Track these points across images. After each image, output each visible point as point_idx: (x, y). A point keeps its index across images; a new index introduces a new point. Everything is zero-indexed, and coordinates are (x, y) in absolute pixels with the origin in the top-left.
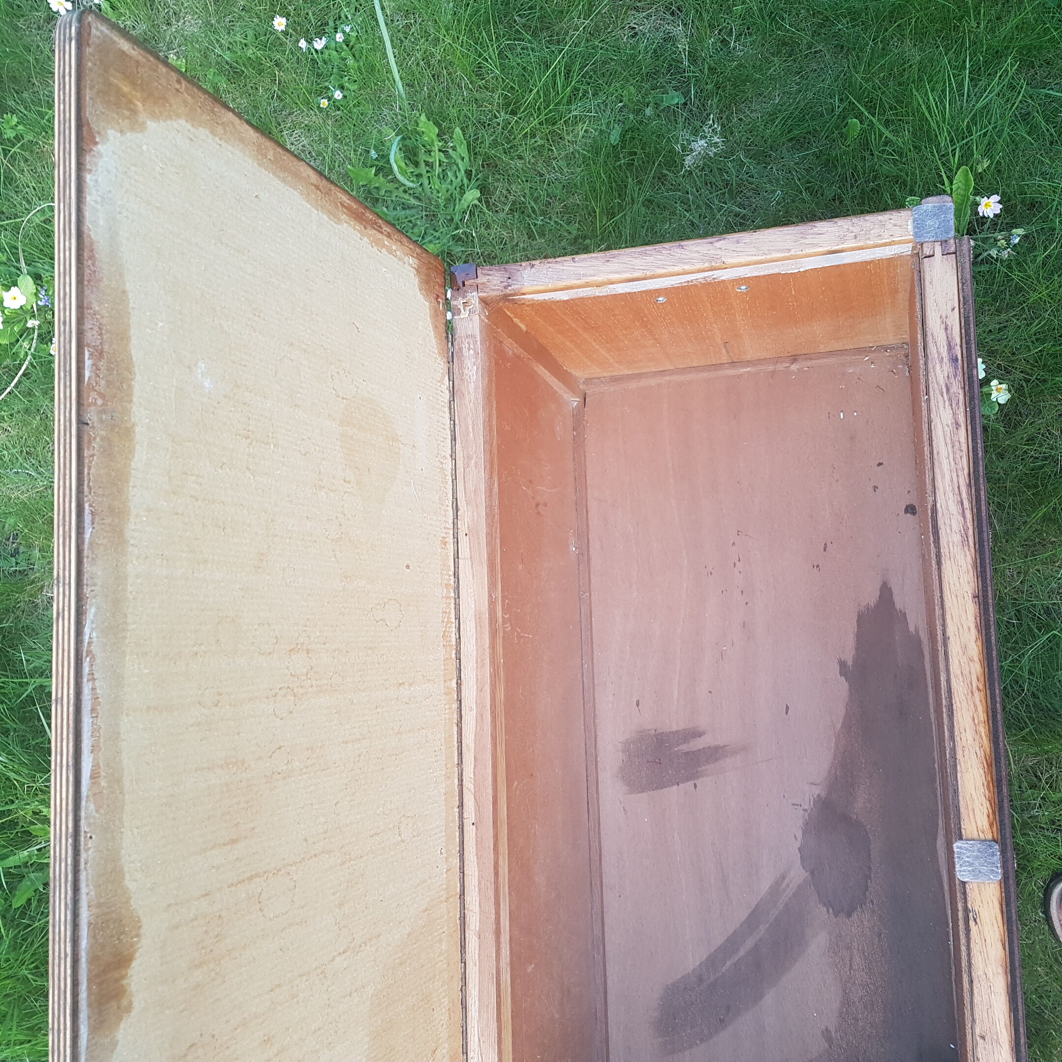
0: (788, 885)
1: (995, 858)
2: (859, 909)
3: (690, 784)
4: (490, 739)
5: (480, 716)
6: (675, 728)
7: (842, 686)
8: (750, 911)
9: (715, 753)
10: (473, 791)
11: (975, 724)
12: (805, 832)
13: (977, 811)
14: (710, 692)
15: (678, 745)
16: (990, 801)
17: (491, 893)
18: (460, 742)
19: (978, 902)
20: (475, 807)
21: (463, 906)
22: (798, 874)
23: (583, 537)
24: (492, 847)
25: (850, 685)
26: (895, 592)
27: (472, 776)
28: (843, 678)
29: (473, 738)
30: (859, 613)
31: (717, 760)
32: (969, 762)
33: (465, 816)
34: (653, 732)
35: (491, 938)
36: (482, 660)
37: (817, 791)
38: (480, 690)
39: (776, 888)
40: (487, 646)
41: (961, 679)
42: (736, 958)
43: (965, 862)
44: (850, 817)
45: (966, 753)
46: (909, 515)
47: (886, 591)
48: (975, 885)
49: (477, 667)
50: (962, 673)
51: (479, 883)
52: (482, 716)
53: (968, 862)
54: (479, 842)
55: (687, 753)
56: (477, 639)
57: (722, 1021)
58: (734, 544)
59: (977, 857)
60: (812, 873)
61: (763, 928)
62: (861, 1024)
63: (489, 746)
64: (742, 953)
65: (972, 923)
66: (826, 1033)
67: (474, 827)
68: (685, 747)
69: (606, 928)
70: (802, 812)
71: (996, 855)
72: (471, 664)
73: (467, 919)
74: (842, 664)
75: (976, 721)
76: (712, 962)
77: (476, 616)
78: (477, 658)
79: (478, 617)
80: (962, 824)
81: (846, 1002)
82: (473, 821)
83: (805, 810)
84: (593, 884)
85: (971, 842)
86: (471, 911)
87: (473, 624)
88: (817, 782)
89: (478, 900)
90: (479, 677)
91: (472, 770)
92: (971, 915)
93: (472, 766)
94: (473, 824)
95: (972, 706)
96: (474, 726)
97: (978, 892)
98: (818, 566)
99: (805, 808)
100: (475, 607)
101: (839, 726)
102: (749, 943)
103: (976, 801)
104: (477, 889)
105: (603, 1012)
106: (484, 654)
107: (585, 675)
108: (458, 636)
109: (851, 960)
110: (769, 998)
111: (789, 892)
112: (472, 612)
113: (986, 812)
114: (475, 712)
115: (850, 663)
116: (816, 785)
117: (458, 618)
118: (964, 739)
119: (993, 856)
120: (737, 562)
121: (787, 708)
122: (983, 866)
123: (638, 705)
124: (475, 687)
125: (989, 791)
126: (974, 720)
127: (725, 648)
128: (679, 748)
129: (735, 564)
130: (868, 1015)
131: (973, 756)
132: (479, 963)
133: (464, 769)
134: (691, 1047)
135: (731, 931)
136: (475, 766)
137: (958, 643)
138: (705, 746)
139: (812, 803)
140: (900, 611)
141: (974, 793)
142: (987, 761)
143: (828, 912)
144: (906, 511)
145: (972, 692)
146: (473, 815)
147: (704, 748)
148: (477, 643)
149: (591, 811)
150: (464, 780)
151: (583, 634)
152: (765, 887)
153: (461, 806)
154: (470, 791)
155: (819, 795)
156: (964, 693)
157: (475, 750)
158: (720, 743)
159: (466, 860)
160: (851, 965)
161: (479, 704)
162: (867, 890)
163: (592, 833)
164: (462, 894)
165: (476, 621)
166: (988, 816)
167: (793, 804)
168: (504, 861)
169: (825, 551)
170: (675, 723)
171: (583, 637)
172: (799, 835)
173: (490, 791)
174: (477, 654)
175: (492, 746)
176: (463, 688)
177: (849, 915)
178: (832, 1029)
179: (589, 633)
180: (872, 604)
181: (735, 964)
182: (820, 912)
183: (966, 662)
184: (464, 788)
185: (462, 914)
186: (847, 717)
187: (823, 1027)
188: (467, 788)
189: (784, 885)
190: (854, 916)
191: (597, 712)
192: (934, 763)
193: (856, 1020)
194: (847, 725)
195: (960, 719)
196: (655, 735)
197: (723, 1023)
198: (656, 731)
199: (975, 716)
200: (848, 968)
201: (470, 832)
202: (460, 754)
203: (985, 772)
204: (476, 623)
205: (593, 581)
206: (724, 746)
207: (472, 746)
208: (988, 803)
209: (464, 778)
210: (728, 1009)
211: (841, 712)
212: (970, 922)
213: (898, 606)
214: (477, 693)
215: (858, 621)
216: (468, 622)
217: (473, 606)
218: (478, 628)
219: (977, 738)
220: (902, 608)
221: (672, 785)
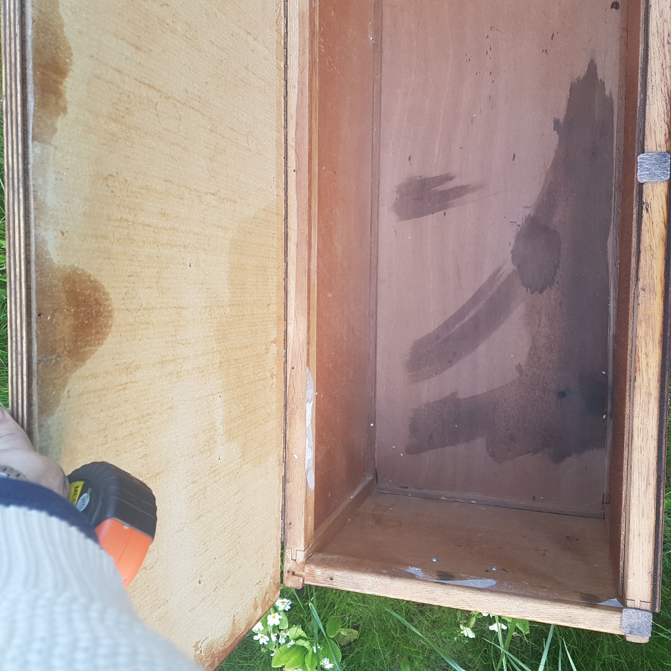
0: (502, 275)
1: (667, 163)
2: (548, 288)
3: (442, 212)
4: (307, 109)
5: (301, 92)
6: (434, 175)
7: (554, 138)
8: (474, 293)
9: (461, 191)
10: (294, 147)
11: (663, 68)
12: (517, 240)
13: (658, 133)
14: (461, 148)
15: (436, 186)
16: (667, 124)
17: (306, 217)
18: (286, 111)
19: (651, 196)
20: (296, 159)
21: (286, 227)
22: (509, 267)
23: (378, 32)
24: (307, 186)
25: (560, 137)
26: (599, 67)
27: (294, 136)
28: (556, 132)
29: (295, 109)
30: (572, 84)
31: (461, 195)
32: (656, 97)
33: (289, 165)
34: (418, 178)
35: (305, 247)
36: (303, 49)
37: (528, 212)
38: (301, 72)
39: (493, 278)
40: (307, 37)
41: (656, 36)
42: (462, 323)
43: (645, 168)
44: (549, 228)
45: (655, 90)
46: (613, 9)
47: (592, 67)
48: (650, 185)
49: (299, 54)
50: (658, 31)
51: (298, 211)
52: (302, 91)
53: (647, 168)
54: (298, 183)
55: (441, 192)
56: (299, 33)
57: (450, 361)
58: (487, 37)
59: (654, 164)
60: (519, 266)
61: (482, 304)
62: (542, 360)
63: (307, 114)
64: (466, 319)
65: (644, 212)
66: (519, 368)
67: (295, 173)
68: (440, 188)
69: (378, 307)
70: (516, 227)
71: (668, 162)
72: (295, 53)
73: (289, 235)
74: (556, 122)
75: (664, 67)
76: (446, 325)
77: (299, 16)
78: (300, 48)
79: (301, 16)
80: (645, 142)
81: (534, 348)
82: (294, 168)
83: (519, 226)
84: (372, 278)
85: (651, 154)
86: (292, 230)
87: (297, 22)
88: (529, 206)
89: (296, 222)
90: (301, 62)
91: (294, 132)
92: (644, 206)
93: (295, 129)
94: (294, 171)
95: (662, 55)
96: (296, 99)
97: (651, 190)
98: (546, 51)
99: (519, 224)
100: (299, 8)
101: (549, 166)
102: (472, 314)
103: (658, 124)
104: (296, 215)
105: (374, 356)
106: (305, 44)
107: (374, 136)
108: (285, 31)
109: (540, 320)
110: (482, 347)
111: (502, 280)
112: (296, 13)
113: (664, 132)
114: (297, 89)
115: (561, 121)
116: (528, 208)
117: (286, 17)
118: (654, 80)
119: (665, 162)
120: (489, 51)
121: (514, 156)
122: (658, 170)
123: (410, 159)
124: (298, 70)
125: (668, 116)
126: (662, 65)
127: (475, 115)
128: (436, 189)
129: (487, 52)
130: (547, 355)
131: (659, 92)
132: (297, 263)
133: (289, 131)
134: (429, 378)
135: (460, 306)
136: (296, 129)
137: (657, 9)
138: (455, 186)
139: (524, 220)
140: (601, 80)
141: (656, 119)
142: (668, 95)
143: (527, 291)
144: (612, 7)
145: (663, 45)
146: (295, 164)
147: (453, 188)
148: (299, 36)
149: (373, 230)
150: (288, 140)
151: (374, 106)
152: (486, 276)
153: (286, 158)
154: (293, 147)
155: (529, 215)
156: (657, 46)
157: (297, 118)
158: (464, 183)
159: (289, 196)
160: (539, 323)
161: (301, 82)
162: (555, 275)
163: (372, 245)
164: (286, 218)
165: (299, 19)
166: (665, 135)
167: (511, 222)
168: (315, 202)
169: (552, 39)
170: (435, 172)
171: (374, 109)
172: (513, 242)
173: (307, 146)
174: (300, 45)
175: (309, 115)
176: (289, 71)
177: (541, 292)
178: (523, 364)
179: (379, 105)
180: (581, 77)
181: (461, 327)
182: (522, 291)
183: (662, 22)
184: (288, 146)
185: (286, 231)
186: (555, 159)
187: (517, 363)
188: (291, 146)
189: (498, 276)
190: (545, 292)
191: (380, 166)
192: (612, 187)
193: (539, 358)
194: (554, 166)
195: (653, 66)
196: (420, 180)
197: (451, 363)
198: (421, 177)
199: (664, 63)
200: (537, 326)
201: (292, 176)
202: (286, 120)
203: (666, 103)
204: (299, 21)
205: (384, 69)
206: (467, 186)
207: (294, 115)
208: (666, 126)
209: (288, 138)
210: (455, 354)
211: (552, 155)
212: (643, 211)
213: (600, 76)
214: (299, 74)
215: (570, 90)
216: (293, 21)
217: (297, 8)
218: (301, 25)
219: (664, 79)
220: (602, 79)
221: (429, 214)
